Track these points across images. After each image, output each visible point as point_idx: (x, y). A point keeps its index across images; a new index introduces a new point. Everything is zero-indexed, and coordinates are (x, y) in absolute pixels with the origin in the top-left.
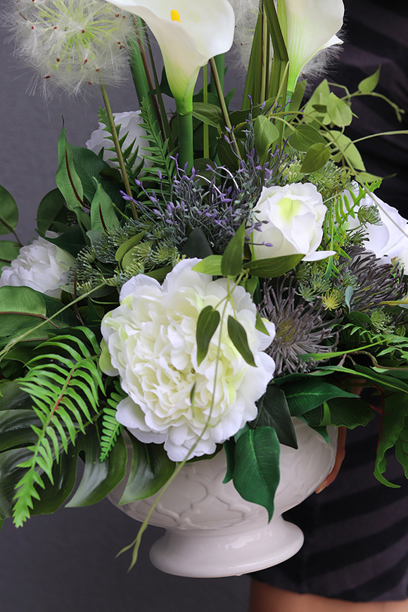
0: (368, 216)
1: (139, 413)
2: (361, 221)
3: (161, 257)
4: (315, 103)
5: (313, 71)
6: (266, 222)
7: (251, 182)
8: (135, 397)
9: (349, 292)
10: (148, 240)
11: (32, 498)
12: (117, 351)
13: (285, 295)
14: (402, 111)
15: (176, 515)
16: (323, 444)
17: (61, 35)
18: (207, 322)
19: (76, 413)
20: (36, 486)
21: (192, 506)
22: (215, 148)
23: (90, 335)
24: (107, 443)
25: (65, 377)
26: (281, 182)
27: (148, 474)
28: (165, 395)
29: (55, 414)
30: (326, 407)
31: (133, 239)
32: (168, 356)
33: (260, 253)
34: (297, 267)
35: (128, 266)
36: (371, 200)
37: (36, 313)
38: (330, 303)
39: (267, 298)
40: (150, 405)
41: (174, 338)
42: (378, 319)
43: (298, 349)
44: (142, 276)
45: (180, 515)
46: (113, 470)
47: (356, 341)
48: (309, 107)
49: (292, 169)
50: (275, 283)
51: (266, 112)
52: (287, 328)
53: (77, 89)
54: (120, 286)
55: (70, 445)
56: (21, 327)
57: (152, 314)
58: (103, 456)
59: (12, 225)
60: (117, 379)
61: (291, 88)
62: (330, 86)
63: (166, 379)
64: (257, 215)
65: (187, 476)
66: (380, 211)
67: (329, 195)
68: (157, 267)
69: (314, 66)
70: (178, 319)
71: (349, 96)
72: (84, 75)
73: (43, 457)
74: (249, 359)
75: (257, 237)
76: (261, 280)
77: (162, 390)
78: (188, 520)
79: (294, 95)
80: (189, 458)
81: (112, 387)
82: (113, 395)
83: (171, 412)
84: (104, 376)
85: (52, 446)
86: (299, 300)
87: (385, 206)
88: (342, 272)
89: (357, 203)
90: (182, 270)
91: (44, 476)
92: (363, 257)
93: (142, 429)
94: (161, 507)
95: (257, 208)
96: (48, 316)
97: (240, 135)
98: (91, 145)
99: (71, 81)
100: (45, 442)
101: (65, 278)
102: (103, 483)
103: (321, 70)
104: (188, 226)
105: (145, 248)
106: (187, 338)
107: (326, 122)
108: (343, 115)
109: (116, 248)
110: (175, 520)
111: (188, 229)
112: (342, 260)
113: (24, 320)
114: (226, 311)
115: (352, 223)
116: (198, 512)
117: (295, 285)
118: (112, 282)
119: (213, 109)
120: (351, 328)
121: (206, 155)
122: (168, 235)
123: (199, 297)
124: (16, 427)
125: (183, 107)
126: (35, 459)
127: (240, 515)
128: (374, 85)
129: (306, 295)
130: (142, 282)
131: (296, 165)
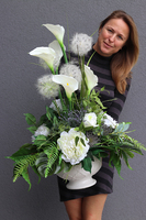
2: (104, 119)
6: (86, 120)
8: (65, 154)
9: (102, 132)
11: (48, 173)
19: (54, 157)
20: (49, 170)
21: (75, 175)
23: (55, 143)
24: (60, 162)
27: (68, 167)
31: (62, 125)
32: (70, 146)
35: (61, 130)
36: (105, 115)
37: (44, 140)
38: (99, 135)
39: (87, 134)
41: (71, 143)
42: (108, 137)
57: (67, 138)
58: (59, 165)
60: (61, 151)
63: (70, 150)
68: (67, 130)
70: (72, 139)
76: (86, 131)
83: (71, 156)
84: (58, 150)
90: (72, 130)
92: (104, 125)
93: (66, 159)
98: (51, 107)
102: (60, 169)
109: (58, 127)
112: (100, 126)
114: (80, 137)
117: (92, 131)
118: (58, 133)
123: (75, 135)
126: (48, 165)
129: (94, 133)
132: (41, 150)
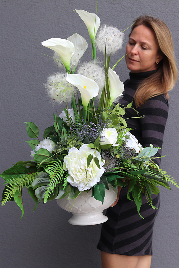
0: (128, 137)
1: (72, 179)
2: (126, 138)
3: (78, 143)
4: (116, 109)
5: (116, 102)
6: (104, 136)
7: (101, 127)
8: (72, 175)
9: (122, 154)
10: (75, 139)
11: (48, 196)
12: (68, 165)
13: (107, 154)
14: (139, 113)
15: (77, 208)
16: (114, 193)
17: (59, 90)
18: (90, 158)
19: (58, 178)
20: (49, 193)
21: (82, 206)
22: (91, 119)
23: (60, 162)
24: (65, 186)
25: (55, 170)
26: (107, 128)
27: (74, 193)
28: (79, 175)
29: (53, 178)
30: (116, 180)
31: (71, 139)
32: (80, 166)
33: (102, 144)
34: (110, 148)
35: (70, 145)
36: (128, 133)
37: (47, 156)
38: (118, 157)
39: (103, 155)
40: (75, 177)
41: (82, 161)
42: (129, 162)
43: (110, 167)
44: (74, 147)
45: (78, 208)
46: (66, 192)
47: (124, 165)
48: (114, 110)
49: (110, 125)
50: (105, 151)
51: (105, 111)
52: (107, 162)
53: (61, 103)
54: (68, 150)
55: (56, 185)
56: (43, 159)
57: (76, 156)
58: (64, 189)
59: (37, 136)
60: (67, 171)
61: (110, 106)
62: (120, 105)
63: (79, 172)
64: (102, 135)
65: (81, 198)
66: (131, 136)
67: (118, 131)
68: (77, 146)
69: (116, 100)
70: (83, 158)
71: (125, 108)
72: (62, 99)
73: (51, 187)
74: (99, 167)
75: (101, 140)
76: (102, 150)
77: (78, 174)
78: (80, 209)
79: (111, 107)
80: (83, 190)
81: (66, 173)
82: (66, 175)
83: (80, 179)
84: (64, 171)
85: (53, 185)
86: (110, 155)
87: (132, 135)
88: (121, 150)
89: (125, 133)
90: (84, 146)
91: (51, 191)
92: (126, 147)
93: (73, 183)
94: (74, 206)
95: (102, 133)
96: (50, 157)
97: (98, 116)
98: (60, 116)
99: (60, 100)
100: (51, 184)
101: (53, 148)
102: (64, 194)
103: (118, 101)
104: (85, 137)
105: (74, 141)
106: (85, 162)
107: (118, 114)
108: (123, 113)
109: (67, 141)
110: (77, 209)
111: (85, 138)
112: (121, 147)
113: (44, 157)
114: (94, 156)
115: (124, 139)
116: (83, 207)
117: (110, 152)
118: (66, 149)
119: (92, 109)
120: (122, 163)
121: (88, 121)
122: (80, 139)
123: (88, 153)
124: (43, 182)
125: (85, 109)
126: (49, 187)
127: (93, 209)
128: (131, 106)
129: (112, 154)
130: (74, 149)
131: (111, 124)
132: (42, 169)
